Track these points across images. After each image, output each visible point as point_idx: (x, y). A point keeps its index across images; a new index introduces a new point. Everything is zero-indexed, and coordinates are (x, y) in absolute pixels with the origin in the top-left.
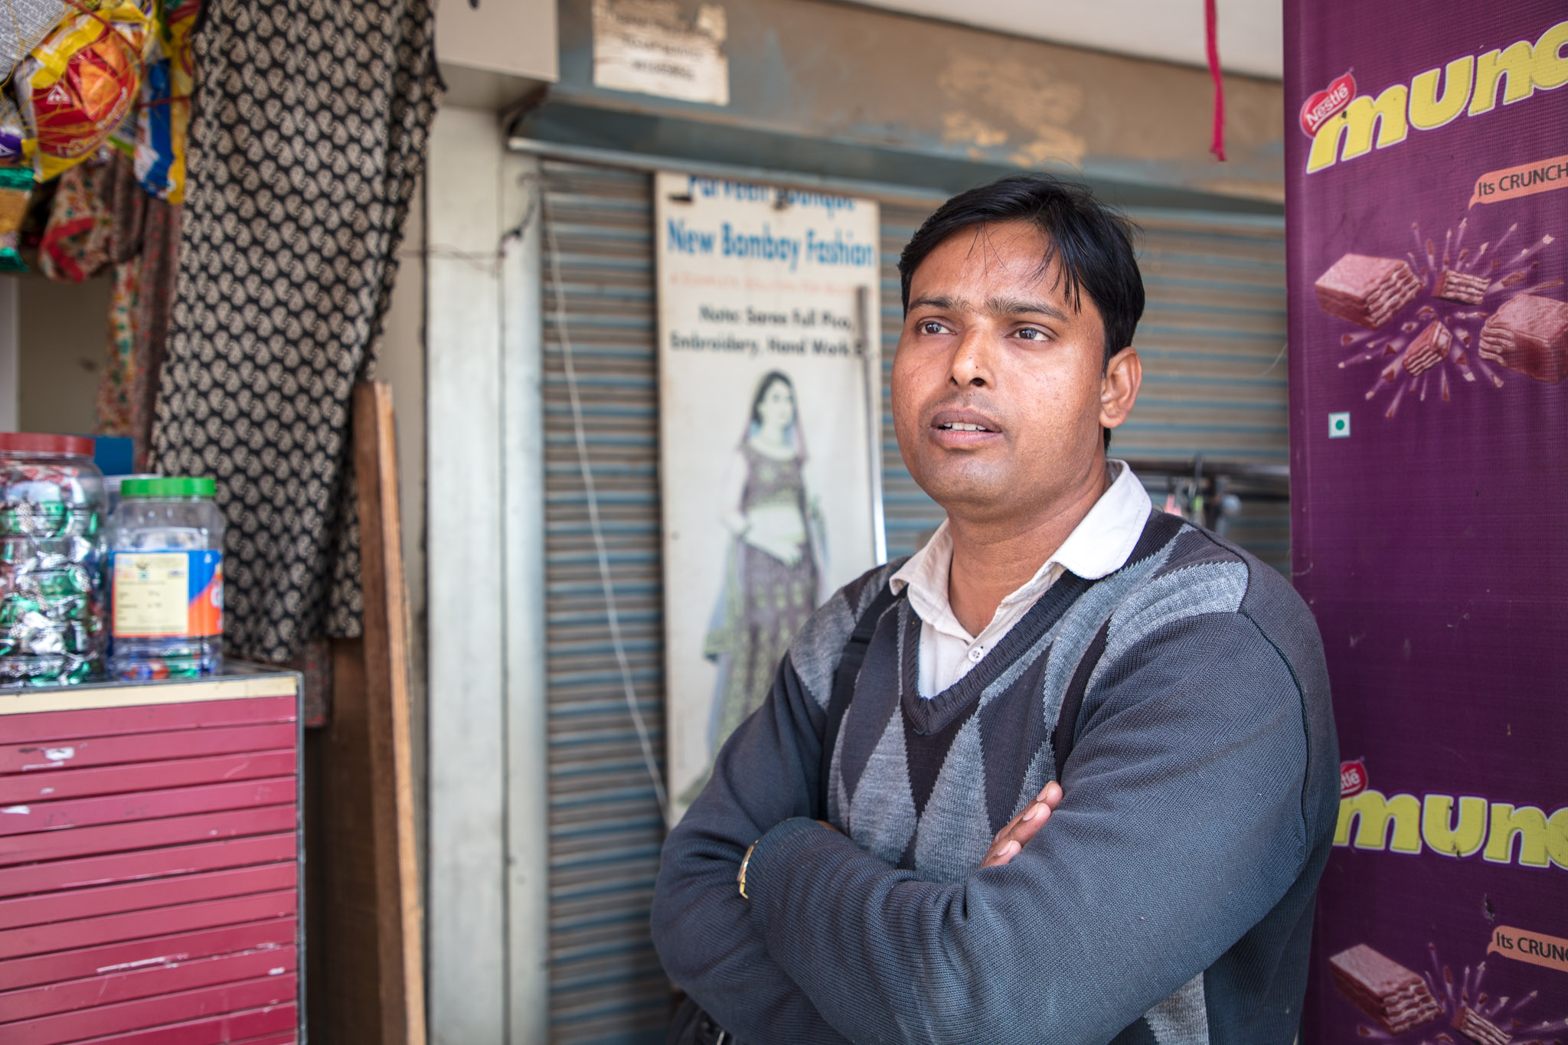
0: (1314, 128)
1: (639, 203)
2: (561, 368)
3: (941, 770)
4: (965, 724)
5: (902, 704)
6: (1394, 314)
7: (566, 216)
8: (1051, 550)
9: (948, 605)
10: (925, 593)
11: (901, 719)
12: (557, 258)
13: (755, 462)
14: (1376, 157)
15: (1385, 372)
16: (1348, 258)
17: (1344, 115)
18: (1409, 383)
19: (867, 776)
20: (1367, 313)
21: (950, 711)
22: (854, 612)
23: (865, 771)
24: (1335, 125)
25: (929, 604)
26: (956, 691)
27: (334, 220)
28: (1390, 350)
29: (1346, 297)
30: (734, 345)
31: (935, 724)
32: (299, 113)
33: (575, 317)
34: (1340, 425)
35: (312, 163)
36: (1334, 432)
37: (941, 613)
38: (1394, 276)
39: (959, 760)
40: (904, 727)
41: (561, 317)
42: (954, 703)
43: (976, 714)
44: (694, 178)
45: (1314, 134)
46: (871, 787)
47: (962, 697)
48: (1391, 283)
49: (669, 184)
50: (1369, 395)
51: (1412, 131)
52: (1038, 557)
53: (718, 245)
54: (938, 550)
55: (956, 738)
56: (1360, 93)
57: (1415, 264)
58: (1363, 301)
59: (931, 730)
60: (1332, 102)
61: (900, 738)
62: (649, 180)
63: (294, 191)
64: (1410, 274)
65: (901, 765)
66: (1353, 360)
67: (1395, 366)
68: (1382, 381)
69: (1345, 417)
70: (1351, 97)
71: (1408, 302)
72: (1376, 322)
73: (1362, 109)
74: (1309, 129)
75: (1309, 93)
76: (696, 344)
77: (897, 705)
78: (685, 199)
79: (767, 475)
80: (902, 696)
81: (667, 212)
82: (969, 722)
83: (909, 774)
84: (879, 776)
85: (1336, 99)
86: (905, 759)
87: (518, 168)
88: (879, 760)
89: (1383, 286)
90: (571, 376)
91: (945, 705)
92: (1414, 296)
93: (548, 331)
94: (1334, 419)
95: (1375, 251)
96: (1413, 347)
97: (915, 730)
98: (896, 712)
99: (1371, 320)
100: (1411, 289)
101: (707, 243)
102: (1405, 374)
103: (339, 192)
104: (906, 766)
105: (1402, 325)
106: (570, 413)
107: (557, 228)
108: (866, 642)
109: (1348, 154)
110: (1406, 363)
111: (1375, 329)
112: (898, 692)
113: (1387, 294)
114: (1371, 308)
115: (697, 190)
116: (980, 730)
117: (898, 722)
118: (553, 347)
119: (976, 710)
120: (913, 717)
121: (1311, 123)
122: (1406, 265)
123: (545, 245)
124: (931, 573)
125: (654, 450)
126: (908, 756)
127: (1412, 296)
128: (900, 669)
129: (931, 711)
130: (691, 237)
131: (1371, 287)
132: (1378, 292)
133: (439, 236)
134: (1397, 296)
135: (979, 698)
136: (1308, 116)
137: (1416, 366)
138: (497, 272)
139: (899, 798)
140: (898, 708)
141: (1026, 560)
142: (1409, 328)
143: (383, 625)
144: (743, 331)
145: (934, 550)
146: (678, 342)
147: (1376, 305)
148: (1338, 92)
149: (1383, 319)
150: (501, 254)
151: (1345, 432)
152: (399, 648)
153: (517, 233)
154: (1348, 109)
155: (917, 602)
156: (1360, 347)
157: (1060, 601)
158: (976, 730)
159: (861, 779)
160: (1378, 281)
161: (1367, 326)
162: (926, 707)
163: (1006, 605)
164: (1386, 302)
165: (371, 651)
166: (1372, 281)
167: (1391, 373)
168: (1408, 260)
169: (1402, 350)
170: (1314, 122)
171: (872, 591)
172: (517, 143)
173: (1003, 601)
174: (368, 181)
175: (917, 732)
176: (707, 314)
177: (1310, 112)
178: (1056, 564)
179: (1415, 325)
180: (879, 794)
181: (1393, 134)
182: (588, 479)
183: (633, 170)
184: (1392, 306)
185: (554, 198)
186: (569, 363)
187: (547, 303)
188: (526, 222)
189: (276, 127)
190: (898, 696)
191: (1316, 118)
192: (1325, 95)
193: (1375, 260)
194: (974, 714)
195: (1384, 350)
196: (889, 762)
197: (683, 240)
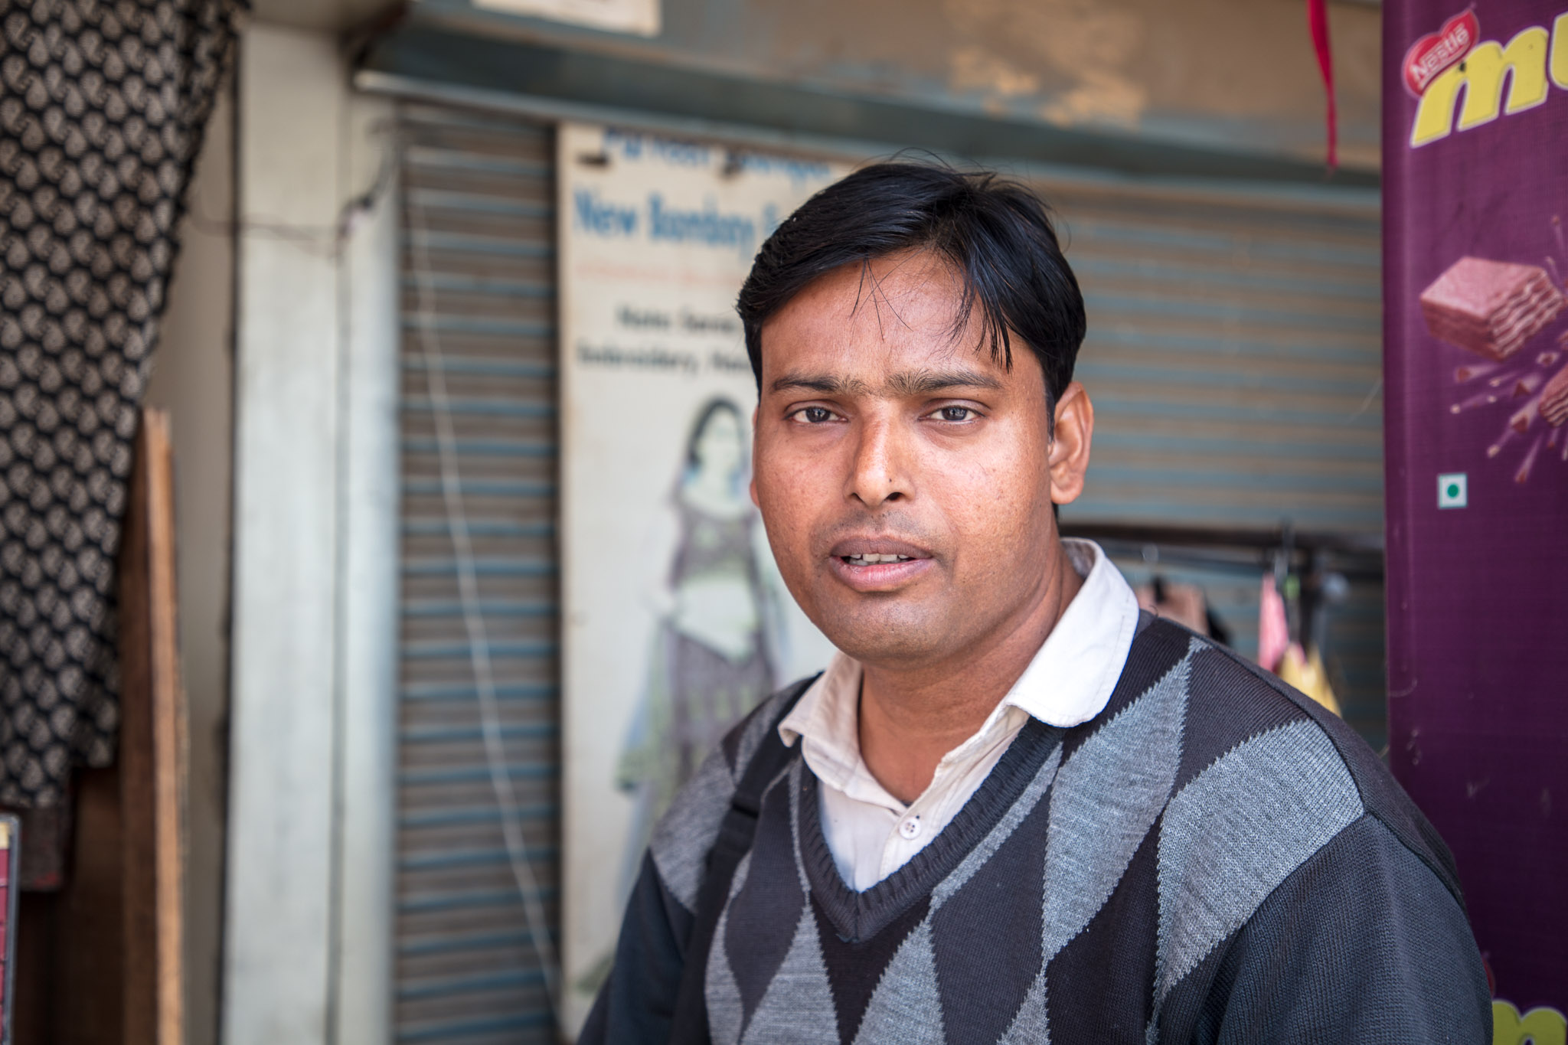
0: (1422, 85)
1: (532, 165)
2: (424, 388)
3: (874, 993)
4: (912, 931)
5: (814, 901)
6: (1528, 340)
7: (434, 180)
8: (1002, 688)
9: (860, 761)
10: (827, 747)
11: (814, 923)
12: (423, 238)
13: (691, 518)
14: (1505, 127)
15: (1515, 419)
16: (1466, 263)
17: (1462, 68)
18: (1547, 434)
19: (768, 1005)
20: (1491, 338)
21: (888, 911)
22: (733, 770)
23: (765, 998)
24: (1450, 81)
25: (835, 762)
26: (896, 882)
27: (110, 186)
28: (1521, 389)
29: (1461, 316)
30: (663, 361)
31: (867, 928)
32: (55, 35)
33: (450, 320)
34: (1453, 491)
35: (75, 103)
36: (1445, 501)
37: (852, 772)
38: (1528, 289)
39: (907, 983)
40: (820, 933)
41: (426, 319)
42: (893, 900)
43: (928, 919)
44: (612, 132)
45: (1421, 93)
46: (776, 1020)
47: (905, 893)
48: (1523, 297)
49: (577, 141)
50: (1493, 451)
51: (1553, 90)
52: (985, 698)
53: (644, 225)
54: (839, 680)
55: (900, 951)
56: (1485, 37)
57: (1555, 271)
58: (1485, 322)
59: (862, 936)
60: (1446, 49)
61: (812, 949)
62: (548, 138)
63: (51, 143)
64: (1549, 286)
65: (817, 986)
66: (1472, 402)
67: (1528, 412)
68: (1510, 432)
69: (1460, 480)
70: (1472, 42)
71: (1547, 325)
72: (1502, 350)
73: (1486, 59)
74: (1414, 85)
75: (1417, 36)
76: (611, 358)
77: (804, 904)
78: (598, 161)
79: (707, 537)
80: (811, 893)
81: (574, 179)
82: (918, 930)
83: (834, 999)
84: (784, 1005)
85: (1452, 45)
86: (825, 978)
87: (366, 115)
88: (783, 982)
89: (1513, 302)
90: (440, 399)
91: (881, 901)
92: (1555, 317)
93: (408, 338)
94: (1445, 482)
95: (1500, 254)
96: (1552, 386)
97: (837, 935)
98: (805, 914)
99: (1495, 348)
100: (1550, 306)
101: (628, 222)
102: (1542, 423)
103: (116, 146)
104: (828, 989)
105: (1537, 354)
106: (435, 450)
107: (424, 198)
108: (754, 814)
109: (1467, 122)
110: (1543, 409)
111: (1501, 361)
112: (801, 886)
113: (1518, 312)
114: (1496, 331)
115: (616, 150)
116: (932, 941)
117: (810, 928)
118: (415, 359)
119: (926, 914)
120: (836, 919)
121: (1417, 78)
122: (1544, 274)
123: (405, 219)
124: (831, 716)
125: (552, 501)
126: (828, 973)
127: (1550, 316)
128: (798, 854)
129: (863, 910)
130: (608, 213)
131: (1495, 304)
132: (1506, 311)
133: (258, 202)
134: (1531, 317)
135: (929, 898)
136: (1414, 68)
137: (1556, 412)
138: (339, 255)
139: (822, 1034)
140: (807, 909)
141: (970, 704)
142: (1547, 360)
143: (148, 746)
144: (676, 341)
145: (835, 681)
146: (589, 356)
147: (1503, 328)
148: (1455, 36)
149: (1512, 348)
150: (343, 232)
151: (1460, 500)
152: (169, 779)
153: (366, 203)
154: (1469, 59)
155: (817, 762)
156: (1480, 384)
157: (1030, 756)
158: (926, 941)
159: (758, 1010)
160: (1505, 295)
161: (1491, 356)
162: (856, 904)
163: (948, 764)
164: (1516, 325)
165: (130, 782)
166: (1497, 295)
167: (1523, 421)
168: (1547, 268)
169: (1538, 390)
170: (1422, 77)
171: (752, 739)
172: (369, 80)
173: (944, 759)
174: (156, 129)
175: (842, 938)
176: (629, 318)
177: (1417, 62)
178: (1013, 708)
179: (1555, 356)
180: (787, 1029)
181: (1528, 95)
182: (461, 540)
183: (525, 121)
184: (1525, 330)
185: (422, 157)
186: (436, 382)
187: (407, 298)
188: (377, 186)
189: (23, 53)
190: (803, 894)
191: (1424, 71)
192: (1437, 40)
193: (1501, 266)
194: (924, 920)
195: (1512, 390)
196: (798, 984)
197: (597, 217)
